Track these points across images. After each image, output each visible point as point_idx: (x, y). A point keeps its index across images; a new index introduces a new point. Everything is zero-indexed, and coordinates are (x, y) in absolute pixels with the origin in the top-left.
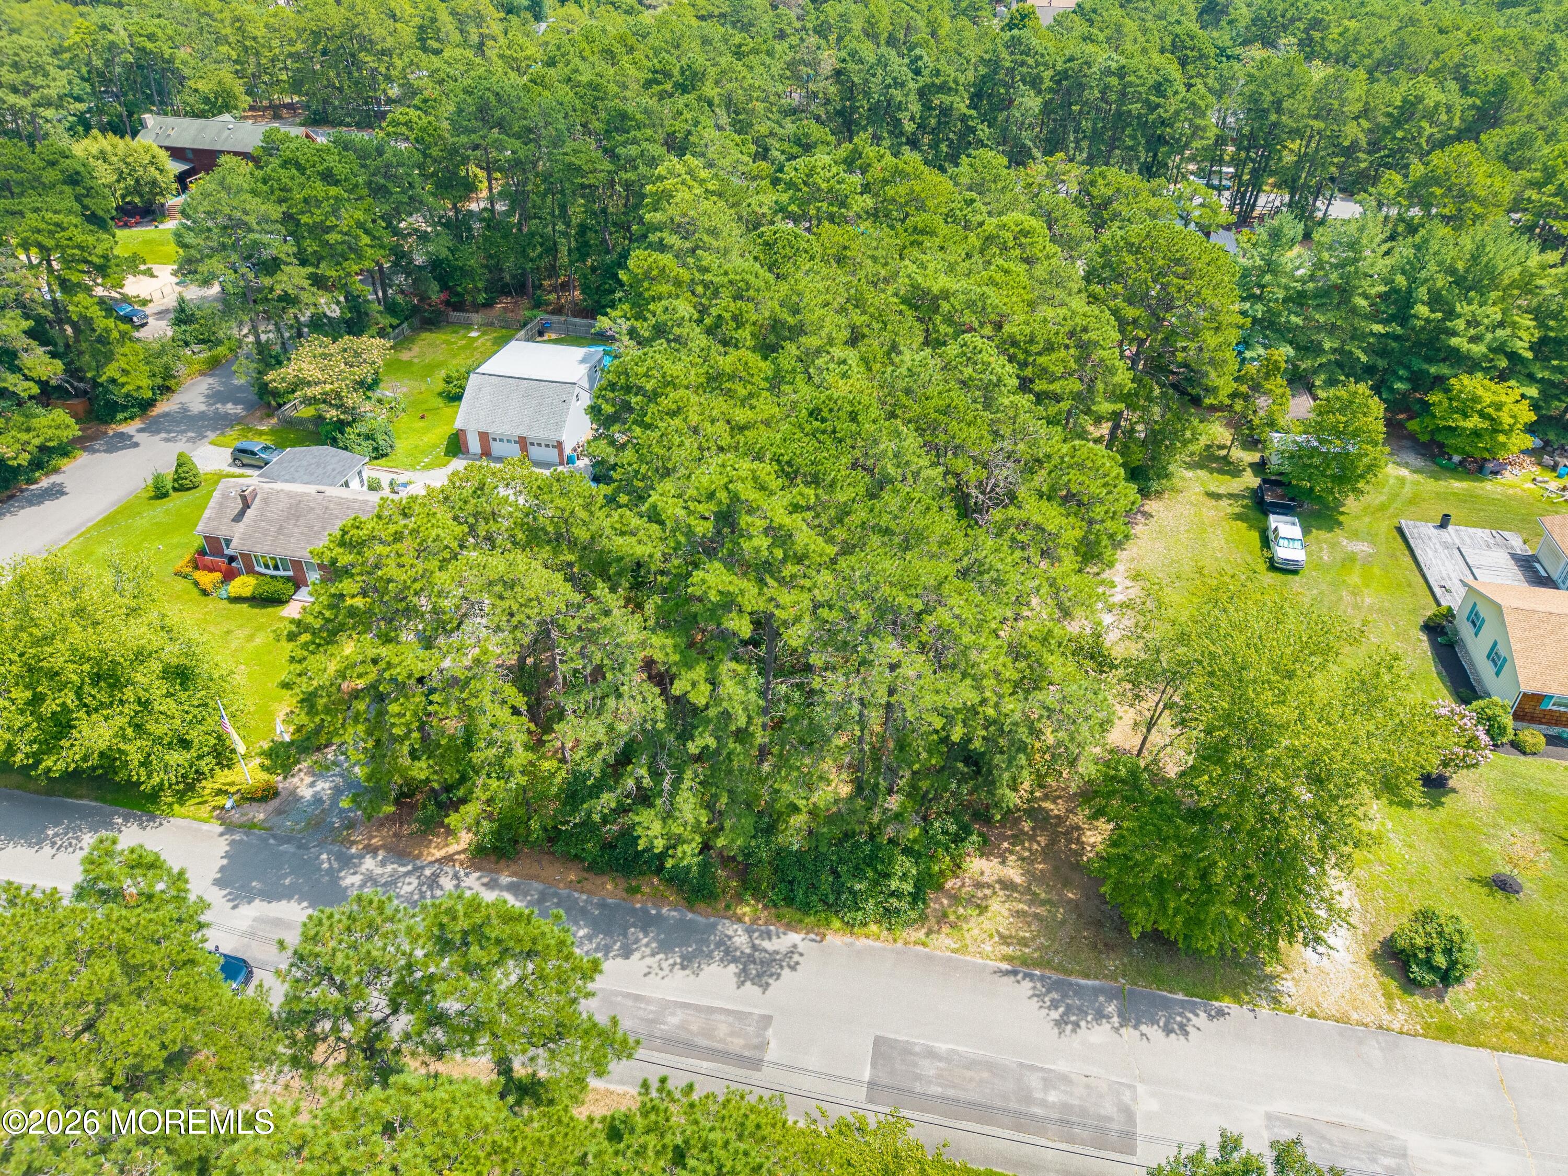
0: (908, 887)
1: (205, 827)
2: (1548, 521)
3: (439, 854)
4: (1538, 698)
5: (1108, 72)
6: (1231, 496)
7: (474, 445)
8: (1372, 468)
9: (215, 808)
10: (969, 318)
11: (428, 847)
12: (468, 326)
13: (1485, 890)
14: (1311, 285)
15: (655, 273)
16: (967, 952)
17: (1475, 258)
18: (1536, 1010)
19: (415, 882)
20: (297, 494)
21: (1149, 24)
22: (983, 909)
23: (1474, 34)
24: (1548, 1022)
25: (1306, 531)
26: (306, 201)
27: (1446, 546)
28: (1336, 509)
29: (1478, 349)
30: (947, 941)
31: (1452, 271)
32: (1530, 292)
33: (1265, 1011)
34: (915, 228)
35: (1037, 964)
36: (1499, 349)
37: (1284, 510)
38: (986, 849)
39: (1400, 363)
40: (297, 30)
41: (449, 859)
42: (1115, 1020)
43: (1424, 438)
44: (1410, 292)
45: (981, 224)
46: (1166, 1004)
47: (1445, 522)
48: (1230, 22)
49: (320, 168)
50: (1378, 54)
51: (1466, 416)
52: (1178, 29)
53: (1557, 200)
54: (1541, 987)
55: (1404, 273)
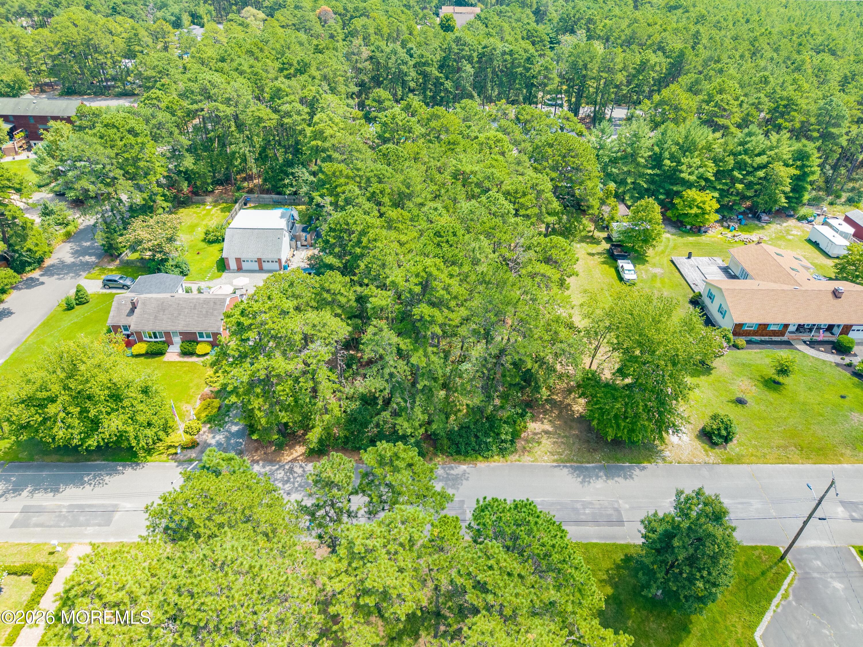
0: (509, 438)
1: (167, 464)
2: (732, 250)
3: (290, 458)
4: (741, 325)
5: (504, 53)
6: (598, 254)
7: (233, 265)
8: (658, 234)
9: (169, 455)
10: (487, 184)
11: (283, 456)
12: (203, 203)
13: (734, 405)
14: (619, 154)
15: (338, 173)
16: (538, 461)
17: (686, 137)
18: (760, 447)
19: (283, 473)
20: (160, 299)
21: (514, 24)
22: (539, 443)
23: (664, 27)
24: (766, 451)
25: (635, 266)
26: (125, 145)
27: (692, 266)
28: (644, 255)
29: (693, 178)
30: (528, 458)
31: (678, 144)
32: (710, 151)
33: (661, 464)
34: (449, 142)
35: (566, 461)
36: (700, 177)
37: (624, 257)
38: (534, 419)
39: (660, 186)
40: (53, 42)
41: (295, 460)
42: (604, 477)
43: (674, 219)
44: (661, 154)
45: (476, 137)
46: (623, 468)
47: (690, 256)
48: (549, 20)
49: (128, 128)
50: (623, 38)
51: (691, 208)
52: (529, 27)
53: (716, 109)
54: (761, 438)
55: (658, 146)
